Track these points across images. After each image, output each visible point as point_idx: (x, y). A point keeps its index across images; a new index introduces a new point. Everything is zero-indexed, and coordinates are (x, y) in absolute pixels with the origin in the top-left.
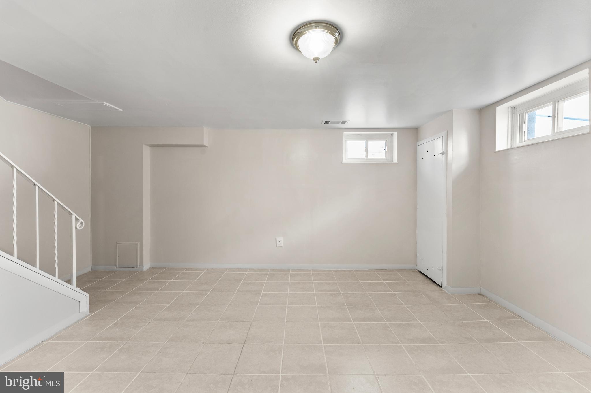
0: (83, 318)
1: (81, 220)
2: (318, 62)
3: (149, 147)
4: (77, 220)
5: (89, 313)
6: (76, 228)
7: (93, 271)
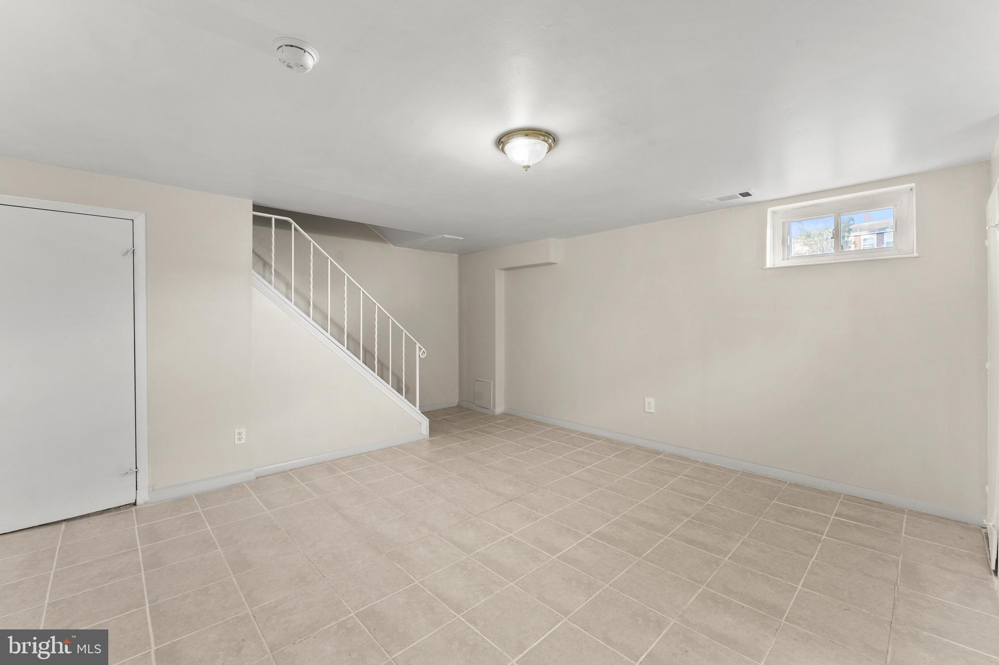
0: (423, 440)
1: (424, 349)
2: (528, 169)
3: (503, 272)
4: (420, 349)
5: (428, 437)
6: (419, 356)
7: (459, 407)
